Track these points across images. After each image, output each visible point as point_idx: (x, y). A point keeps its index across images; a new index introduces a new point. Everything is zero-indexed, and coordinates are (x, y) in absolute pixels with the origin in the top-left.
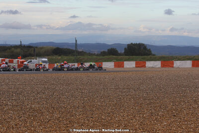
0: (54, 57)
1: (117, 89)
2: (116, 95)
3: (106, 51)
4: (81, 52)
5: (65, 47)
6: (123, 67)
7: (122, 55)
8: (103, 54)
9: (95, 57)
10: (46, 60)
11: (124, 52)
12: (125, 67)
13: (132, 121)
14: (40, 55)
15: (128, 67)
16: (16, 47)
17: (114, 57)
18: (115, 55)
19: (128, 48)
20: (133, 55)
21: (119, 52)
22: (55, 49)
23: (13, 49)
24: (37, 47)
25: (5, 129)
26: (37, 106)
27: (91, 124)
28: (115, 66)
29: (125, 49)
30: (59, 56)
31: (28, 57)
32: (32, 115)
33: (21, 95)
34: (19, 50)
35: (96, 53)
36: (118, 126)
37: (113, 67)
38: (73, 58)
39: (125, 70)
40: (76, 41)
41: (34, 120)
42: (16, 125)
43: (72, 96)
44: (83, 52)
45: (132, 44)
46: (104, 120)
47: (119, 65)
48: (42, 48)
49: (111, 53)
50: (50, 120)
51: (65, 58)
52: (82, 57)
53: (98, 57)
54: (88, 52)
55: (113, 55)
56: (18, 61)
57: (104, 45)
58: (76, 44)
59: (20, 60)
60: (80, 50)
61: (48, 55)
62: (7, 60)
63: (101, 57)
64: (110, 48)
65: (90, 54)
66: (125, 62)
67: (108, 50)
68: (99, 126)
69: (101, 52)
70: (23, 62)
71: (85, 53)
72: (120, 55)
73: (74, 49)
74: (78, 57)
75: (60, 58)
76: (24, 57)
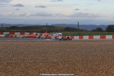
0: (66, 32)
1: (102, 51)
2: (101, 55)
3: (96, 29)
4: (81, 30)
5: (72, 27)
6: (105, 38)
7: (105, 32)
8: (94, 31)
9: (89, 32)
10: (61, 34)
11: (106, 30)
12: (106, 38)
13: (110, 70)
14: (58, 31)
15: (108, 38)
16: (44, 26)
17: (100, 32)
18: (101, 32)
19: (108, 27)
20: (111, 32)
21: (103, 30)
22: (66, 28)
23: (42, 28)
24: (56, 27)
25: (37, 73)
26: (56, 60)
27: (87, 71)
28: (101, 38)
29: (107, 28)
30: (69, 32)
31: (51, 32)
32: (53, 66)
33: (46, 54)
34: (45, 28)
35: (90, 30)
36: (102, 72)
37: (100, 38)
38: (76, 33)
39: (106, 40)
40: (78, 23)
41: (54, 68)
42: (44, 71)
43: (76, 55)
44: (82, 29)
45: (110, 25)
46: (94, 68)
47: (103, 37)
48: (58, 27)
49: (99, 30)
50: (63, 68)
51: (72, 33)
52: (81, 33)
53: (91, 33)
54: (85, 30)
55: (100, 31)
56: (45, 34)
57: (94, 26)
58: (78, 25)
59: (46, 34)
60: (81, 29)
61: (62, 31)
62: (39, 34)
63: (92, 33)
64: (98, 27)
65: (86, 31)
66: (106, 36)
67: (97, 29)
68: (91, 72)
69: (93, 30)
70: (48, 35)
71: (83, 30)
72: (103, 31)
73: (77, 28)
74: (79, 32)
75: (69, 33)
76: (48, 32)
